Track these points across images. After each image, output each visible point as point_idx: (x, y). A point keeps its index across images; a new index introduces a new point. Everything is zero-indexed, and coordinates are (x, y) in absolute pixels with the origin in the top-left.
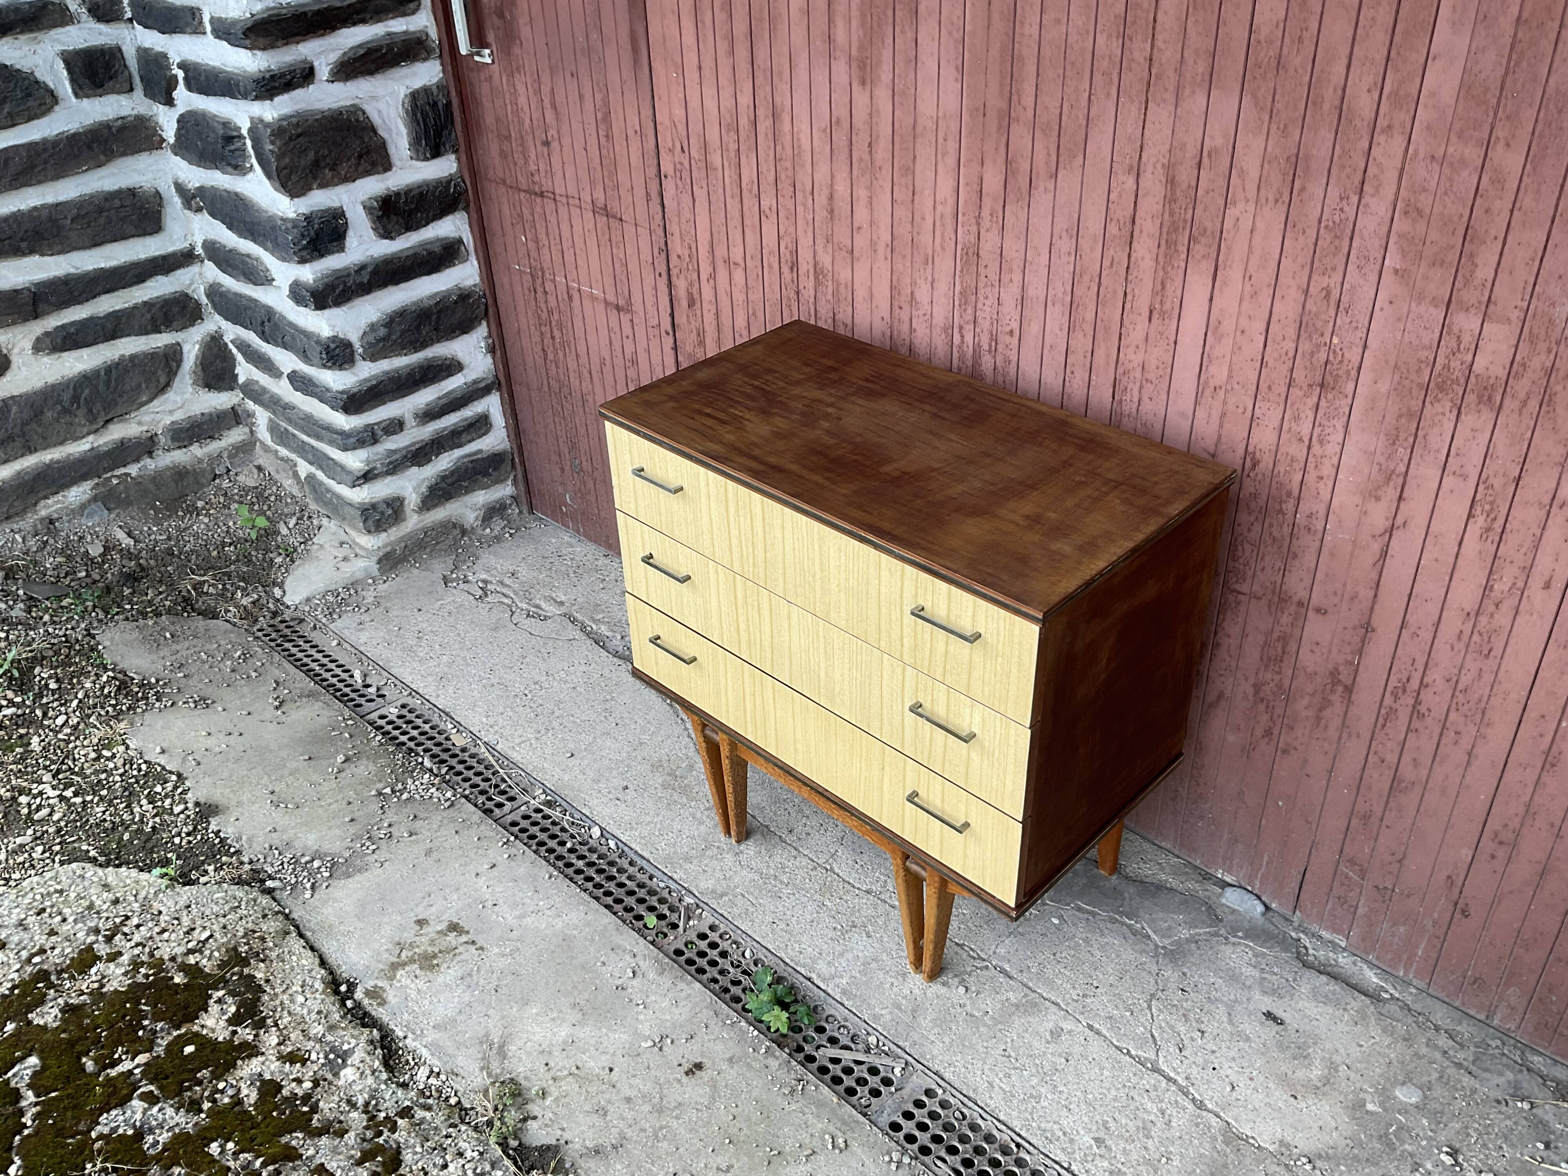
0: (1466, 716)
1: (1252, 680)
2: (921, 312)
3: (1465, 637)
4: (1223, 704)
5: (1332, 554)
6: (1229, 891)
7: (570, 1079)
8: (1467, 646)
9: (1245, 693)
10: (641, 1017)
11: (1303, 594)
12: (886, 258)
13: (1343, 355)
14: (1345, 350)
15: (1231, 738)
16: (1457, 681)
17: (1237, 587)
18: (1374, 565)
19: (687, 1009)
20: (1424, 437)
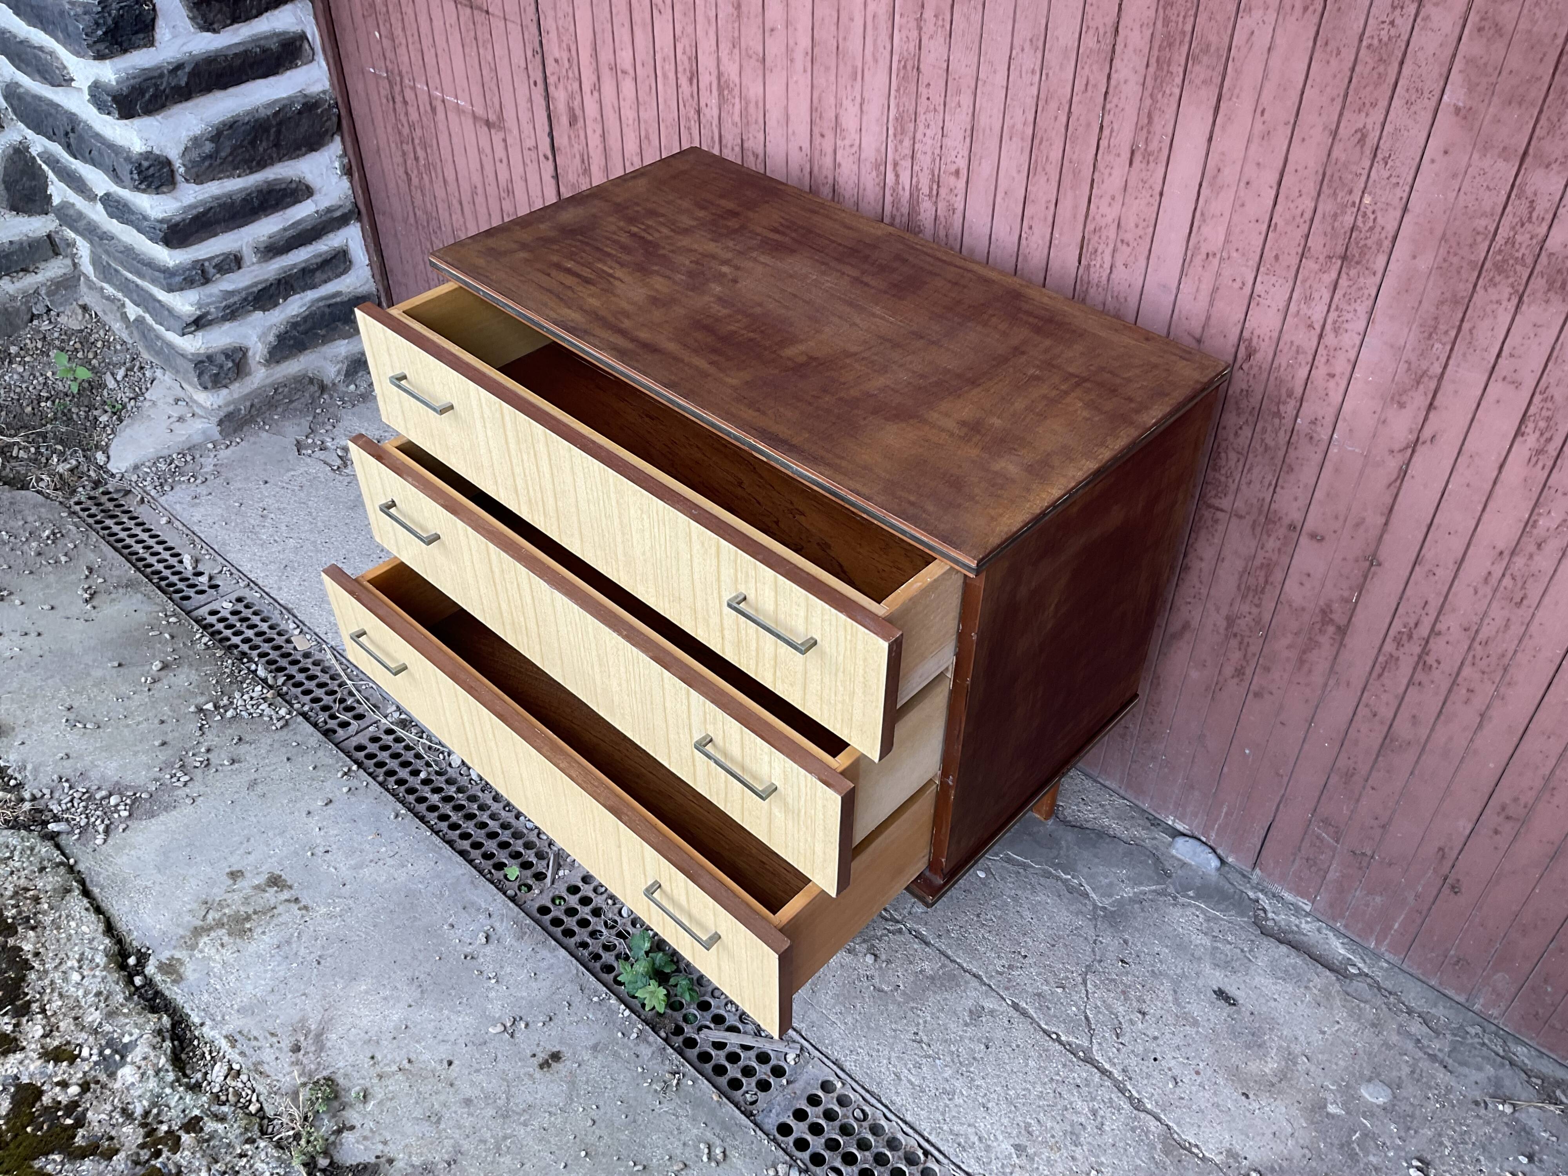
0: (1483, 673)
1: (1224, 611)
2: (847, 142)
3: (1494, 581)
4: (1187, 636)
5: (1337, 470)
6: (1180, 841)
7: (400, 1076)
8: (1495, 591)
9: (1215, 625)
10: (492, 994)
11: (1296, 516)
12: (805, 71)
13: (1375, 220)
14: (1379, 214)
15: (1194, 674)
16: (1477, 632)
17: (1216, 502)
18: (1390, 485)
19: (548, 983)
20: (1471, 331)
